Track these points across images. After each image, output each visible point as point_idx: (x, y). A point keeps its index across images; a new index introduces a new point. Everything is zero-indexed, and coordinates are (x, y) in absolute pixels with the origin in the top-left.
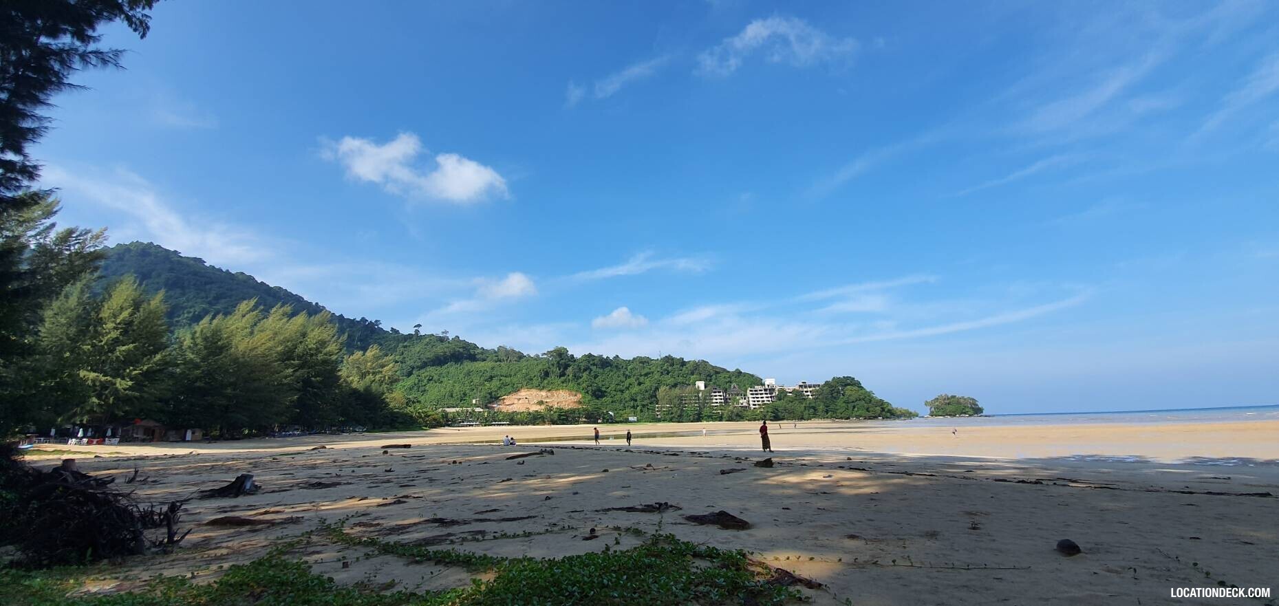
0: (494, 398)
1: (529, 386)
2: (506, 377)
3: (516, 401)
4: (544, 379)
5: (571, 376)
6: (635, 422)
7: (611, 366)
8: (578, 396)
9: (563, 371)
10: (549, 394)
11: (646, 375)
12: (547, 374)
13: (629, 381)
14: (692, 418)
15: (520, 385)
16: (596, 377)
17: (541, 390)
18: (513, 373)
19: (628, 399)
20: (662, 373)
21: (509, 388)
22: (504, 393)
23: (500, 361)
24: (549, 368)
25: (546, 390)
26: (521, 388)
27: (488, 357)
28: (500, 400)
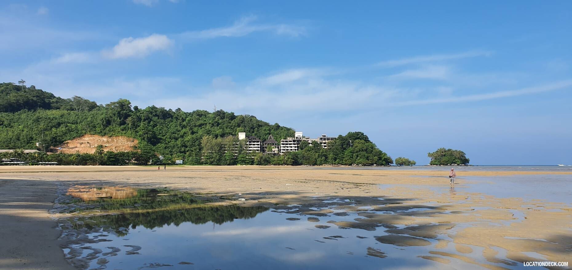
0: (58, 141)
1: (92, 133)
2: (73, 124)
3: (78, 145)
4: (107, 126)
5: (130, 124)
6: (180, 164)
8: (135, 141)
9: (123, 120)
10: (111, 140)
12: (108, 122)
15: (84, 131)
17: (103, 136)
18: (79, 121)
21: (74, 134)
22: (69, 138)
23: (73, 110)
24: (111, 117)
25: (106, 136)
26: (85, 134)
27: (61, 106)
28: (65, 144)
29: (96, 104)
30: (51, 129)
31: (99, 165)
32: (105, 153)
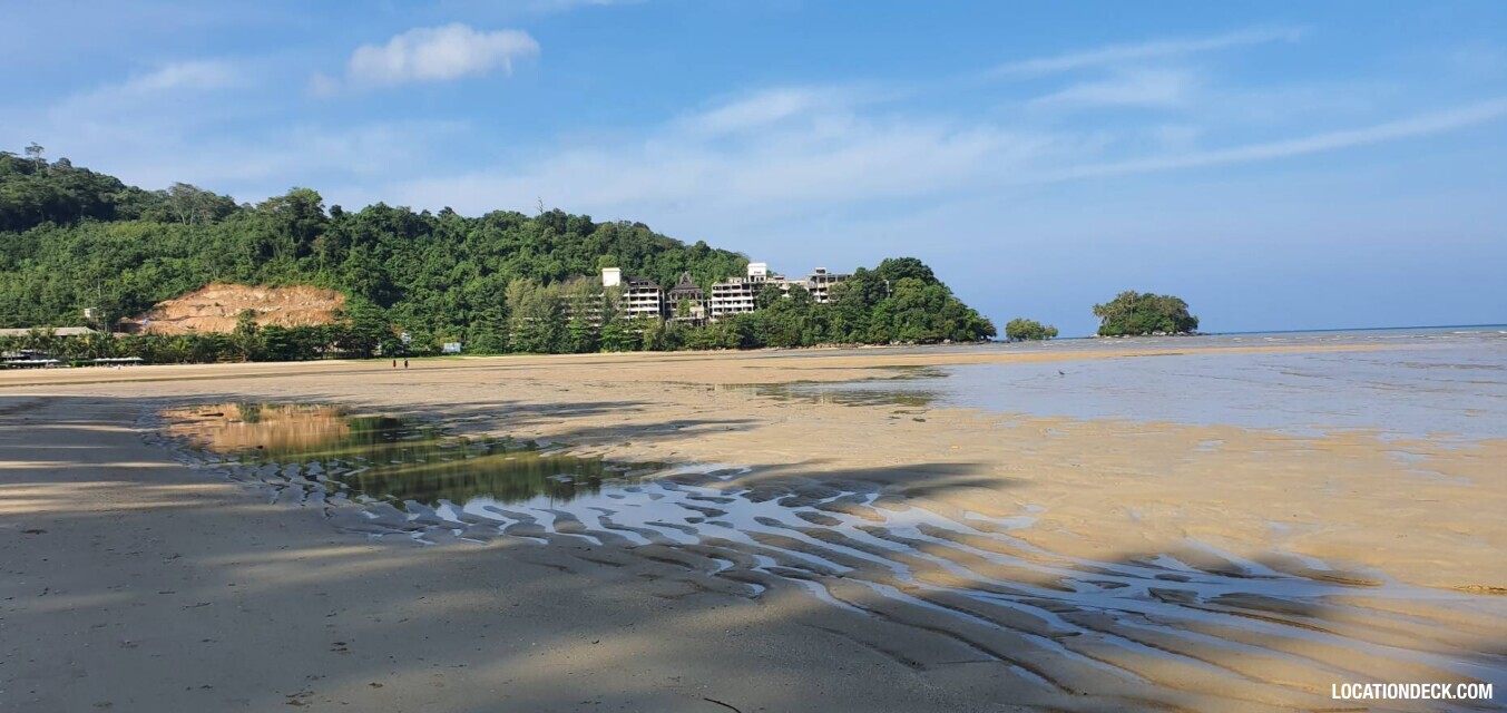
0: (139, 304)
1: (226, 279)
2: (175, 256)
3: (193, 312)
4: (263, 261)
5: (322, 254)
6: (455, 353)
7: (430, 230)
8: (337, 299)
9: (304, 245)
10: (273, 295)
11: (504, 252)
12: (266, 251)
13: (462, 265)
14: (577, 344)
15: (205, 276)
16: (386, 255)
17: (253, 286)
18: (190, 249)
19: (451, 305)
20: (536, 248)
21: (180, 283)
22: (167, 294)
23: (173, 220)
24: (273, 237)
25: (263, 286)
26: (209, 282)
27: (142, 210)
28: (156, 309)
29: (233, 204)
30: (119, 272)
31: (248, 360)
32: (262, 330)
